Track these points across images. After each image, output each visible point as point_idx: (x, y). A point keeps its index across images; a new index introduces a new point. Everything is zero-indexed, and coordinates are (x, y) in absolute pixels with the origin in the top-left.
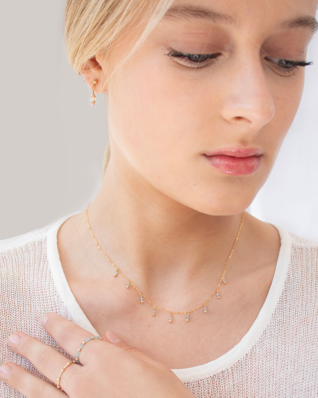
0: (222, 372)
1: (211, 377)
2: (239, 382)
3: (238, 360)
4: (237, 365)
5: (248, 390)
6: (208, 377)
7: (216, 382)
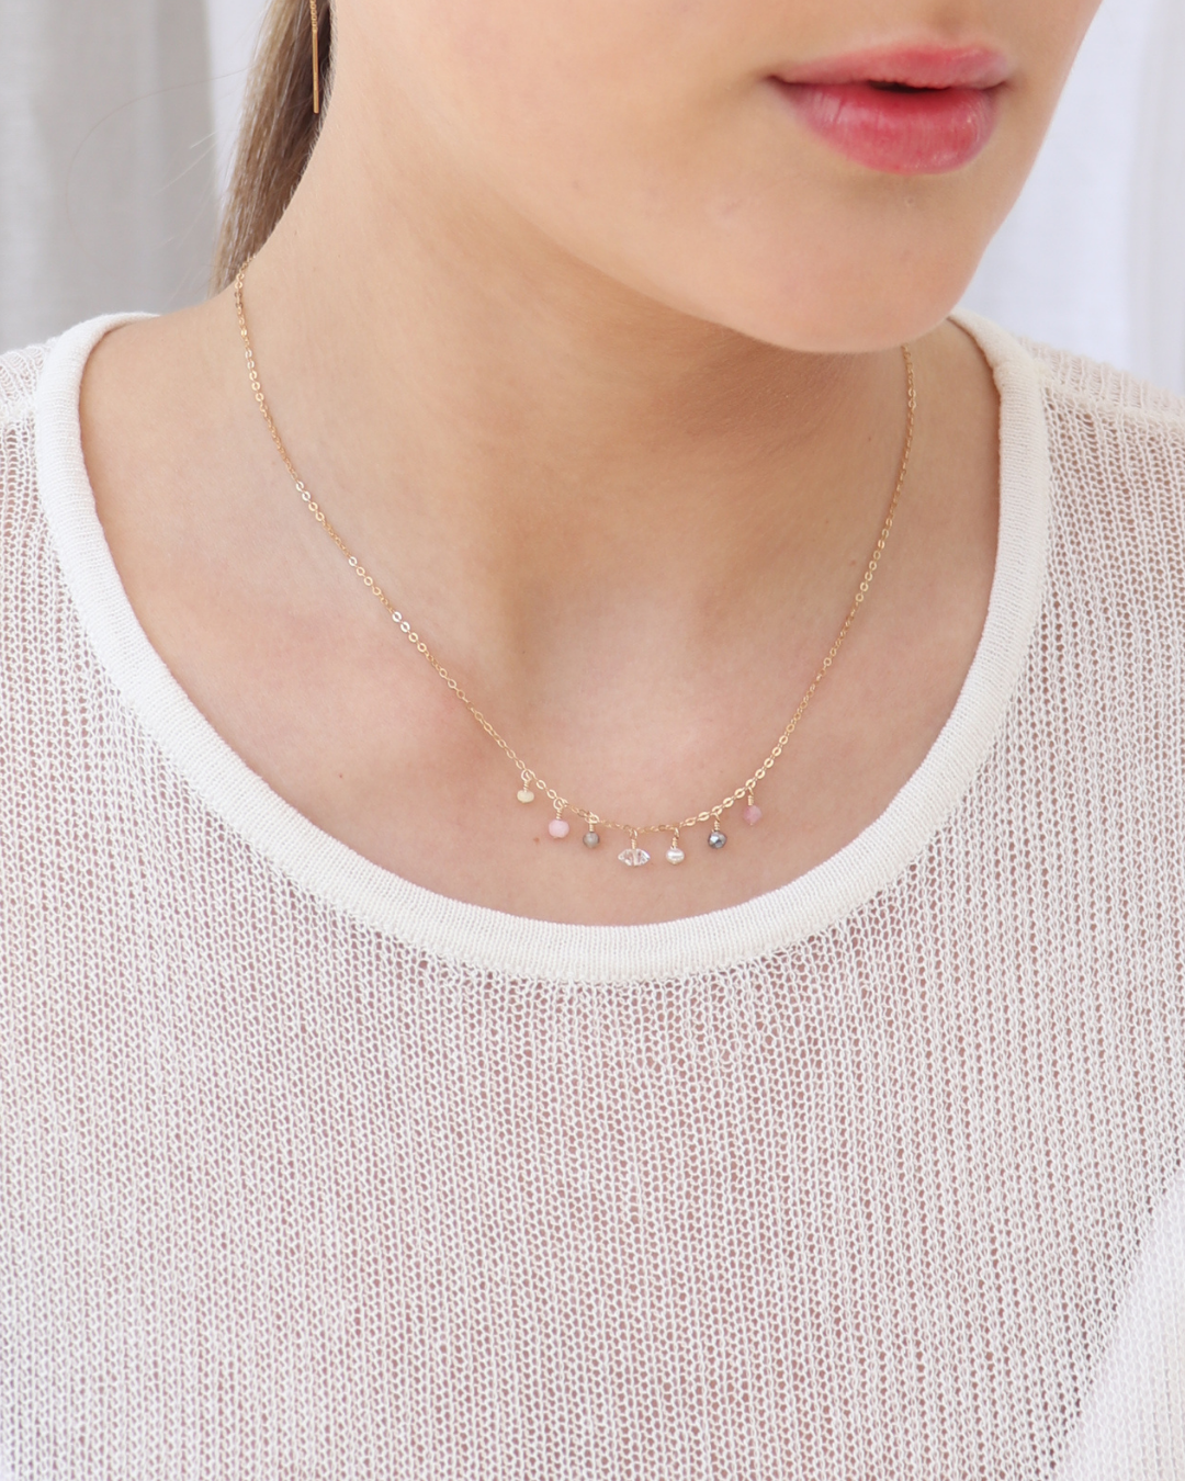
0: (811, 939)
1: (763, 960)
2: (887, 982)
3: (876, 890)
4: (874, 911)
5: (928, 1013)
6: (751, 961)
7: (788, 980)
